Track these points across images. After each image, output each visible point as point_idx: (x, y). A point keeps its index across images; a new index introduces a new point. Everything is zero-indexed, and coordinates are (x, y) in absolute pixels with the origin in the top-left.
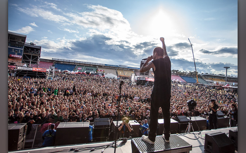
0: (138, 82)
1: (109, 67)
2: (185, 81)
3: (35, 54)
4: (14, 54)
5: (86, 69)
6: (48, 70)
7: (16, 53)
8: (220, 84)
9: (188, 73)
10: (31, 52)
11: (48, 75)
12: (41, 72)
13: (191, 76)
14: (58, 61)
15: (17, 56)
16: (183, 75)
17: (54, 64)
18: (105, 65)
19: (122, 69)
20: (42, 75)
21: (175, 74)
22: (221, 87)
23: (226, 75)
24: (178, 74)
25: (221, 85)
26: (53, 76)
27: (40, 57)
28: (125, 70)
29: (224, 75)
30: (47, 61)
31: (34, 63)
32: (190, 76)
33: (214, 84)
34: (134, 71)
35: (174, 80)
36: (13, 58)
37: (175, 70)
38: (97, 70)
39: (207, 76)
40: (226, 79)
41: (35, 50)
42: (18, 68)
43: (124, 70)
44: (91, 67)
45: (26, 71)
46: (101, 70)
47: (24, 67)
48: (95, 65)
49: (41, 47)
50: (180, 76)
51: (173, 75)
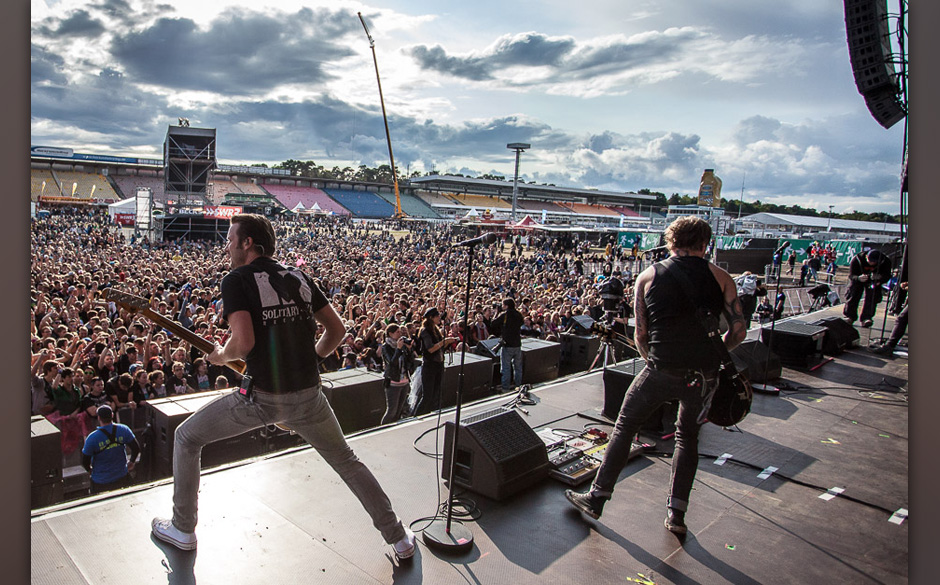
0: (171, 227)
2: (346, 212)
8: (498, 219)
9: (355, 172)
13: (369, 188)
16: (334, 182)
19: (47, 165)
21: (299, 182)
22: (501, 228)
23: (516, 178)
24: (311, 181)
25: (503, 222)
28: (63, 171)
32: (364, 185)
33: (471, 218)
34: (105, 171)
35: (301, 210)
37: (295, 163)
39: (436, 185)
40: (515, 195)
43: (58, 170)
50: (324, 189)
51: (289, 185)
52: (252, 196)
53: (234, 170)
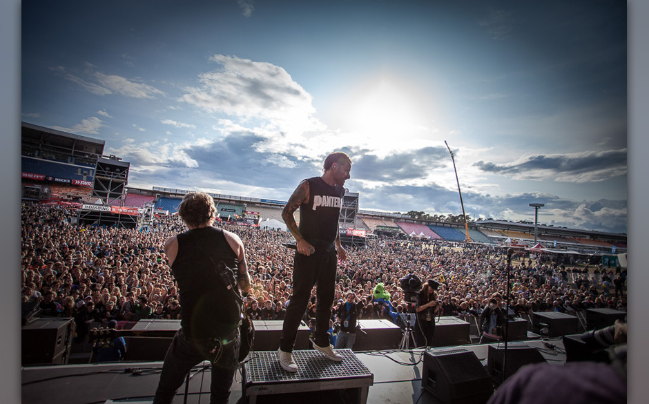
1: (271, 205)
2: (439, 237)
3: (118, 178)
4: (81, 179)
5: (222, 210)
6: (142, 211)
7: (85, 177)
8: (521, 244)
9: (446, 218)
10: (110, 174)
11: (142, 222)
12: (128, 216)
13: (452, 226)
14: (165, 193)
15: (85, 183)
16: (434, 222)
17: (157, 199)
18: (262, 200)
20: (129, 222)
21: (415, 221)
22: (523, 250)
23: (536, 223)
24: (422, 221)
25: (523, 246)
26: (151, 224)
27: (126, 184)
29: (532, 223)
30: (143, 192)
31: (116, 196)
32: (451, 224)
33: (506, 243)
35: (414, 235)
36: (78, 187)
37: (415, 212)
38: (245, 212)
39: (490, 225)
40: (536, 232)
41: (118, 170)
42: (84, 207)
44: (232, 204)
45: (98, 213)
46: (252, 213)
47: (97, 205)
48: (240, 202)
49: (129, 163)
50: (428, 226)
51: (410, 223)
52: (389, 227)
53: (383, 215)
